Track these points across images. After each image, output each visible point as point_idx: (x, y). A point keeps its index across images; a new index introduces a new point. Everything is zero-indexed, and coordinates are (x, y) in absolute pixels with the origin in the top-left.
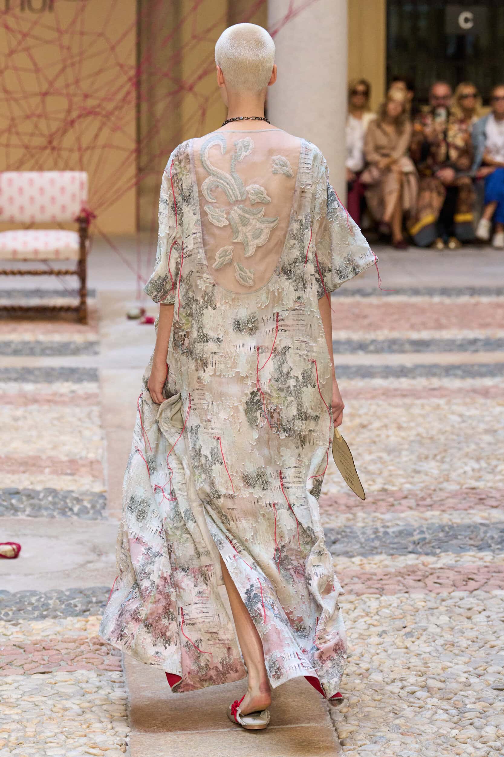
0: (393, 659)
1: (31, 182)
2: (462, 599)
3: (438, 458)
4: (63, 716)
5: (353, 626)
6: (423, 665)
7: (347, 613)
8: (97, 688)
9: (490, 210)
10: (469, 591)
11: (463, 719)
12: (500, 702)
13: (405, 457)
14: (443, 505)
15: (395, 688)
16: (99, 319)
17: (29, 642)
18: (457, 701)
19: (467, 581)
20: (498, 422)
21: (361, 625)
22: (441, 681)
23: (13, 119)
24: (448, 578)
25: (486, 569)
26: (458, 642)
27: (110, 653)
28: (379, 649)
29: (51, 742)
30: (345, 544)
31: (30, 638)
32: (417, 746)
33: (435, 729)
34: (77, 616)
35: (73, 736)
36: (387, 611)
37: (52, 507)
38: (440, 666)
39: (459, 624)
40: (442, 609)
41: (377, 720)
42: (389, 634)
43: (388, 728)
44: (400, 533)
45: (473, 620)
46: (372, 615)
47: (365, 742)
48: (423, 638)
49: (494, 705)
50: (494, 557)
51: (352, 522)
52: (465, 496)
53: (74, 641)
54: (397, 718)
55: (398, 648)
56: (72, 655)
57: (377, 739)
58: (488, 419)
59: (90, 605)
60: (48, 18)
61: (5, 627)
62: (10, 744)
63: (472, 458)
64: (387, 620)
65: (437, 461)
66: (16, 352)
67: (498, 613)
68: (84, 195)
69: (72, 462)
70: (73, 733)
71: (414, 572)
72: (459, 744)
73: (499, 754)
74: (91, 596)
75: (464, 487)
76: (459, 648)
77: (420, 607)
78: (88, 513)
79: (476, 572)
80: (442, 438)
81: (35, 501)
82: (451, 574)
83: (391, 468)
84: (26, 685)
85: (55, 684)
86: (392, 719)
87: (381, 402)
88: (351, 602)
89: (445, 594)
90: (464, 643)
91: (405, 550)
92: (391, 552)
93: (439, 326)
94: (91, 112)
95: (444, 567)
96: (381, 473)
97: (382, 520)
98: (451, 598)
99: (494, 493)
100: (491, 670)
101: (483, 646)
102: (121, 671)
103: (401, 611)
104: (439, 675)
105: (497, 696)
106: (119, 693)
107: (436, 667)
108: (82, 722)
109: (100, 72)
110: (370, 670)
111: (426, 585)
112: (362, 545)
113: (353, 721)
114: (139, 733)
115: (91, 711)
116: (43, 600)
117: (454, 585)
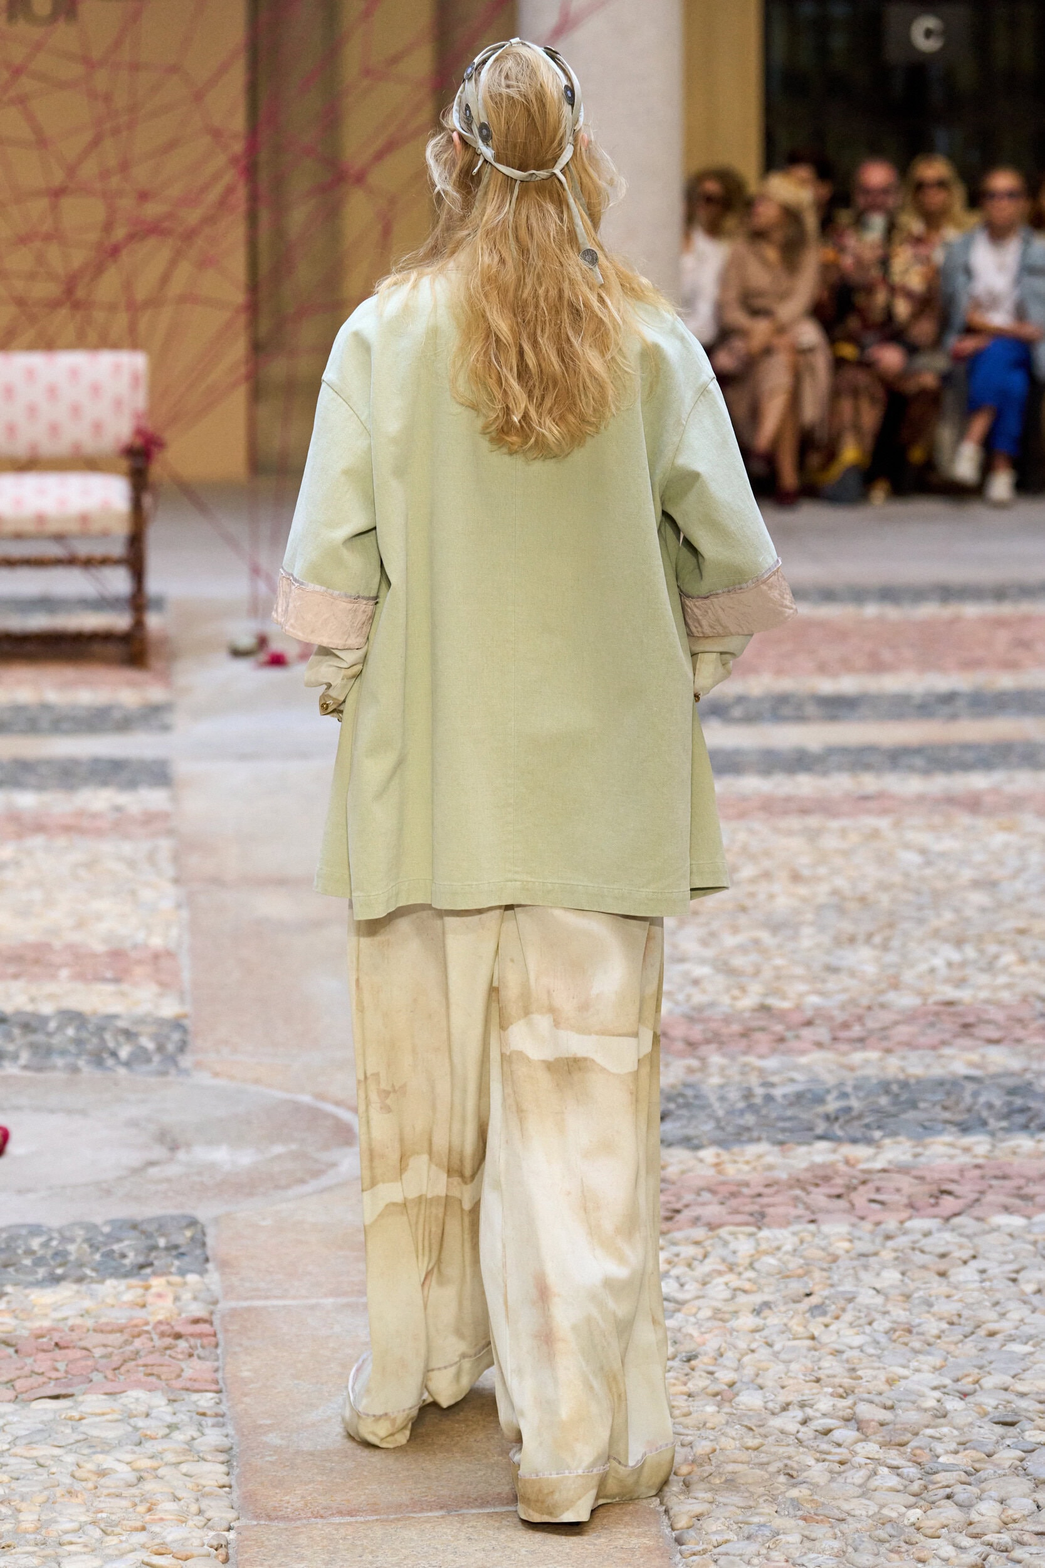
0: (784, 1362)
1: (30, 374)
2: (927, 1234)
3: (877, 939)
4: (96, 1488)
5: (701, 1293)
6: (846, 1374)
7: (689, 1266)
8: (169, 1427)
9: (979, 425)
10: (942, 1218)
11: (931, 1487)
12: (1007, 1450)
13: (808, 938)
14: (885, 1038)
15: (789, 1422)
16: (171, 656)
17: (25, 1333)
18: (919, 1448)
19: (937, 1198)
20: (1001, 863)
21: (718, 1290)
22: (885, 1408)
24: (898, 1190)
25: (977, 1172)
26: (919, 1325)
27: (196, 1353)
28: (755, 1340)
29: (71, 1543)
30: (684, 1122)
31: (28, 1324)
32: (836, 1544)
33: (873, 1509)
34: (126, 1275)
35: (117, 1530)
36: (772, 1261)
37: (73, 1049)
38: (882, 1376)
39: (923, 1286)
40: (887, 1255)
41: (751, 1489)
42: (775, 1310)
43: (776, 1507)
44: (798, 1098)
45: (952, 1279)
46: (741, 1269)
47: (726, 1537)
48: (848, 1317)
49: (995, 1456)
50: (994, 1146)
51: (698, 1076)
52: (931, 1018)
53: (121, 1330)
54: (794, 1485)
55: (795, 1339)
56: (115, 1358)
57: (752, 1529)
58: (979, 858)
59: (153, 1254)
60: (64, 35)
63: (946, 940)
64: (772, 1280)
65: (875, 947)
67: (1002, 1263)
68: (140, 400)
69: (117, 954)
70: (118, 1524)
71: (827, 1179)
72: (922, 1538)
73: (1007, 1558)
74: (156, 1234)
75: (931, 1000)
76: (922, 1337)
77: (841, 1252)
78: (149, 1060)
79: (956, 1176)
80: (885, 899)
81: (39, 1038)
82: (905, 1183)
83: (779, 962)
84: (19, 1422)
85: (81, 1419)
86: (783, 1488)
87: (757, 825)
88: (697, 1243)
89: (891, 1224)
90: (933, 1327)
91: (810, 1134)
92: (780, 1137)
93: (877, 666)
94: (154, 229)
95: (891, 1167)
96: (757, 973)
97: (761, 1071)
98: (906, 1232)
99: (994, 1013)
100: (988, 1382)
101: (973, 1333)
102: (219, 1391)
103: (802, 1261)
104: (880, 1394)
105: (1003, 1438)
106: (213, 1437)
107: (875, 1378)
108: (137, 1500)
109: (171, 145)
110: (738, 1385)
111: (853, 1205)
112: (719, 1127)
113: (701, 1493)
114: (255, 1523)
115: (157, 1477)
116: (55, 1244)
117: (912, 1206)
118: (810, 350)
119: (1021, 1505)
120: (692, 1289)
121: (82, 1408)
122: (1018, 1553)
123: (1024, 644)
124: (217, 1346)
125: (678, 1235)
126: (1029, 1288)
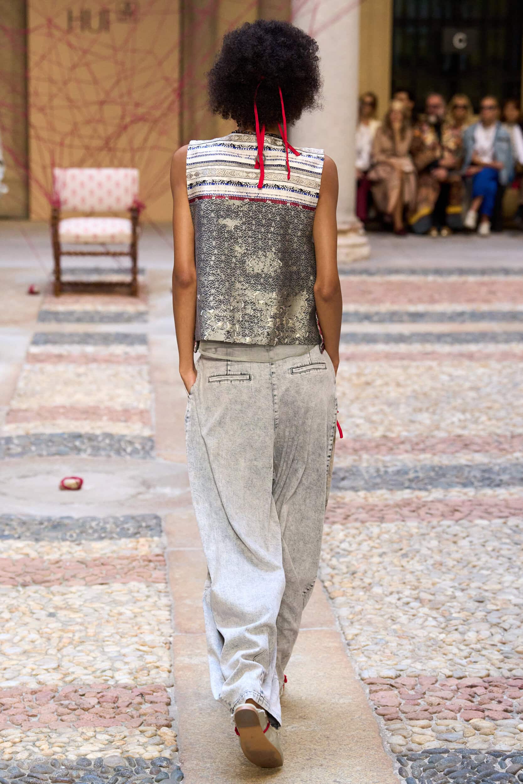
0: (391, 576)
1: (91, 178)
3: (431, 410)
5: (358, 548)
6: (416, 581)
7: (354, 537)
8: (147, 596)
9: (477, 203)
10: (455, 520)
11: (449, 626)
12: (480, 612)
13: (403, 409)
14: (433, 449)
16: (147, 292)
17: (89, 559)
18: (445, 610)
19: (453, 512)
20: (481, 381)
21: (365, 547)
22: (431, 594)
23: (75, 125)
24: (438, 509)
25: (469, 503)
26: (445, 562)
27: (157, 568)
28: (379, 567)
29: (108, 641)
30: (352, 481)
31: (91, 555)
33: (426, 634)
34: (130, 536)
35: (126, 636)
36: (386, 536)
37: (108, 448)
38: (430, 582)
39: (447, 547)
40: (433, 534)
41: (377, 625)
42: (388, 555)
43: (387, 632)
44: (398, 472)
45: (459, 545)
46: (374, 539)
47: (367, 643)
48: (417, 558)
49: (475, 614)
50: (476, 493)
51: (358, 463)
52: (452, 442)
53: (127, 558)
54: (394, 624)
55: (395, 567)
56: (125, 569)
57: (378, 641)
58: (472, 378)
59: (140, 529)
60: (104, 37)
61: (70, 547)
62: (74, 642)
63: (458, 411)
64: (387, 543)
65: (430, 413)
66: (79, 320)
68: (135, 189)
69: (126, 411)
70: (126, 634)
71: (409, 504)
72: (445, 645)
74: (141, 521)
75: (452, 434)
76: (446, 567)
77: (414, 533)
78: (139, 453)
79: (460, 504)
80: (434, 394)
81: (95, 443)
82: (441, 507)
83: (391, 418)
84: (88, 594)
86: (390, 625)
87: (383, 364)
88: (357, 529)
89: (434, 523)
90: (451, 563)
91: (403, 486)
92: (391, 487)
93: (432, 301)
94: (141, 119)
95: (435, 500)
96: (382, 422)
97: (383, 462)
98: (440, 526)
99: (477, 440)
100: (473, 585)
101: (466, 566)
102: (166, 583)
103: (399, 536)
104: (429, 589)
105: (478, 607)
106: (164, 601)
107: (427, 583)
108: (134, 625)
109: (148, 84)
110: (372, 585)
111: (419, 515)
112: (366, 482)
113: (357, 626)
114: (180, 634)
115: (142, 616)
116: (101, 524)
117: (443, 515)
118: (409, 173)
119: (485, 633)
120: (354, 546)
121: (113, 589)
122: (484, 652)
123: (493, 293)
124: (165, 565)
125: (349, 525)
126: (490, 549)
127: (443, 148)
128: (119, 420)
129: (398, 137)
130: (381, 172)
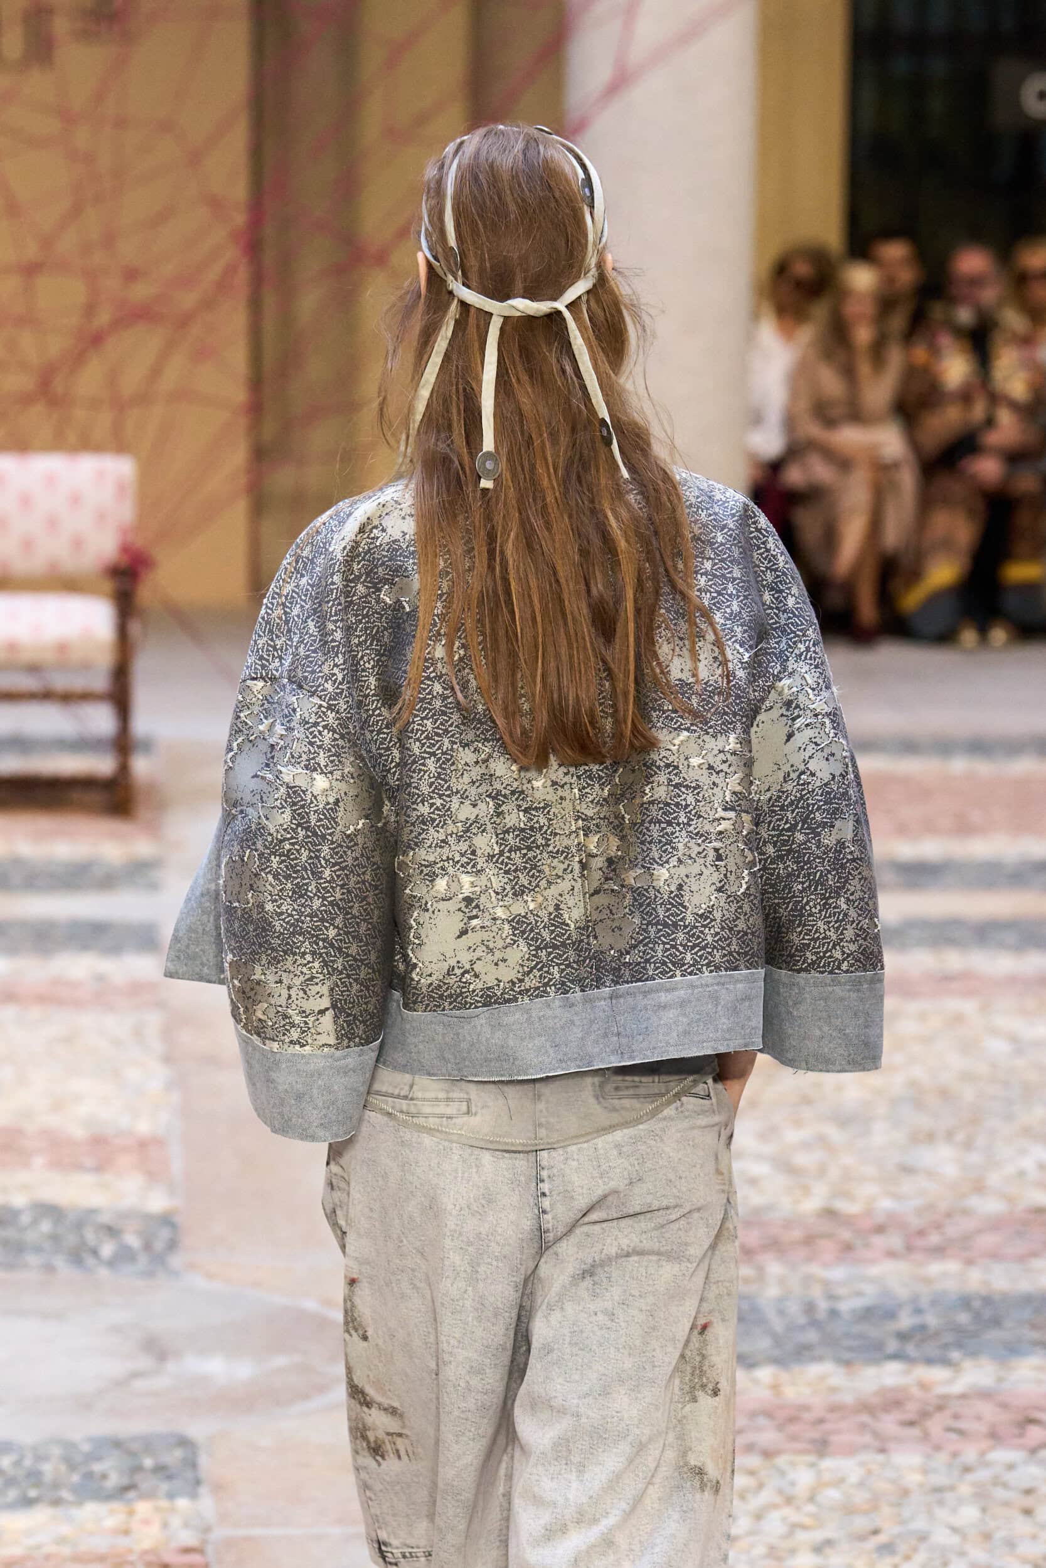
3: (960, 1137)
5: (754, 1528)
7: (743, 1497)
10: (1028, 1449)
13: (881, 1135)
14: (967, 1248)
16: (160, 803)
19: (1022, 1427)
21: (774, 1524)
24: (979, 1418)
34: (109, 1498)
36: (834, 1495)
37: (47, 1246)
39: (1006, 1525)
40: (965, 1489)
42: (838, 1548)
44: (868, 1314)
45: (1039, 1518)
46: (800, 1502)
51: (755, 1287)
52: (1019, 1227)
53: (104, 1559)
59: (138, 1478)
60: (38, 84)
63: (1037, 1138)
64: (835, 1515)
65: (956, 1145)
68: (126, 512)
69: (99, 1141)
71: (898, 1404)
74: (142, 1453)
75: (1020, 1206)
77: (913, 1486)
78: (134, 1260)
80: (968, 1094)
81: (10, 1233)
82: (987, 1410)
83: (848, 1160)
88: (751, 1473)
89: (970, 1456)
91: (879, 1352)
92: (847, 1356)
93: (963, 828)
94: (142, 314)
95: (971, 1392)
96: (822, 1171)
97: (826, 1283)
98: (987, 1465)
103: (869, 1495)
109: (163, 216)
111: (926, 1435)
112: (777, 1341)
116: (28, 1462)
117: (994, 1436)
118: (895, 466)
120: (745, 1523)
127: (995, 398)
128: (78, 1167)
129: (864, 368)
130: (820, 471)
